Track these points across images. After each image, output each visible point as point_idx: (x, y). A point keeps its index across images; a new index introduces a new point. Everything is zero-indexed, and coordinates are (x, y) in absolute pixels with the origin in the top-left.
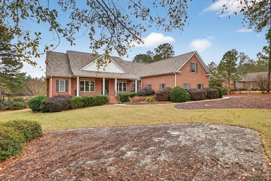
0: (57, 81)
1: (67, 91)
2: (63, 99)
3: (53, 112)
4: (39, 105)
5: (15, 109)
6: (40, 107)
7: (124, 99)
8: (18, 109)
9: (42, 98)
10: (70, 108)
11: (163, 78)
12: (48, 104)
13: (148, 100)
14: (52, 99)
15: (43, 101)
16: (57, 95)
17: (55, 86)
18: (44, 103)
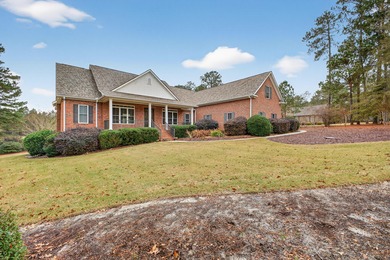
0: (75, 107)
1: (91, 122)
2: (85, 134)
3: (68, 155)
4: (42, 145)
5: (7, 153)
6: (44, 149)
7: (180, 134)
8: (12, 153)
9: (48, 133)
10: (99, 148)
11: (230, 105)
12: (58, 142)
13: (215, 135)
14: (66, 134)
15: (49, 137)
16: (74, 127)
17: (72, 114)
18: (51, 141)
